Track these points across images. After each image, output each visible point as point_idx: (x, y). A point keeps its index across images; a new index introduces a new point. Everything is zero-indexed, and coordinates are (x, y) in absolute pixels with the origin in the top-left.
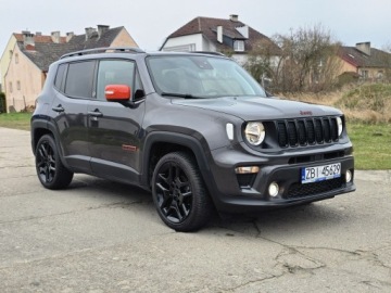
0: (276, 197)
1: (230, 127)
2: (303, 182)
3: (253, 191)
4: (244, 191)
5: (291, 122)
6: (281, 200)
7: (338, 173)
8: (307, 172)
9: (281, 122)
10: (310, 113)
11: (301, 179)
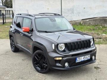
0: (67, 67)
1: (53, 45)
2: (76, 62)
3: (60, 65)
4: (57, 65)
5: (74, 43)
6: (69, 67)
7: (89, 58)
8: (78, 59)
9: (70, 43)
10: (80, 39)
11: (75, 61)
